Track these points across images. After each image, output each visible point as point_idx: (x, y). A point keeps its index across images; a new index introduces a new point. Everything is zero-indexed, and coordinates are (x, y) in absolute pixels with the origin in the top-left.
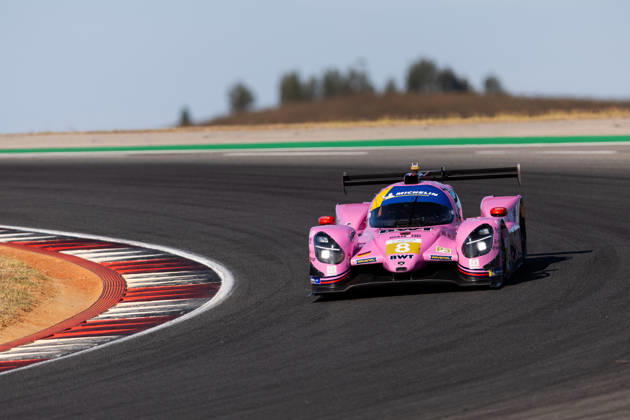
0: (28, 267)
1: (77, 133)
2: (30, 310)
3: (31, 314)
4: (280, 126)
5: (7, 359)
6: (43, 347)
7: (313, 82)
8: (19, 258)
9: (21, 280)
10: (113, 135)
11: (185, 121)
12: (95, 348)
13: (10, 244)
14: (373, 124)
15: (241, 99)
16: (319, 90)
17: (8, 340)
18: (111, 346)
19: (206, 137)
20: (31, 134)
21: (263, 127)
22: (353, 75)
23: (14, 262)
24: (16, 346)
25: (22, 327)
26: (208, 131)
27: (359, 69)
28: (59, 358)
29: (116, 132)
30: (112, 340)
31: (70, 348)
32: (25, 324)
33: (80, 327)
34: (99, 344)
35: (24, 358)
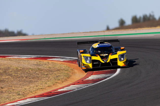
0: (68, 67)
1: (80, 33)
2: (69, 78)
3: (69, 79)
4: (132, 29)
5: (64, 90)
6: (72, 87)
7: (140, 18)
8: (66, 65)
9: (67, 70)
10: (90, 33)
11: (108, 29)
12: (86, 87)
13: (64, 61)
14: (156, 28)
15: (122, 23)
16: (142, 20)
17: (64, 86)
19: (113, 33)
20: (69, 33)
21: (127, 30)
22: (150, 15)
23: (65, 66)
24: (66, 87)
25: (67, 82)
26: (113, 31)
27: (152, 14)
28: (77, 90)
29: (90, 32)
30: (90, 85)
31: (79, 87)
32: (68, 81)
33: (82, 82)
34: (87, 86)
35: (68, 90)
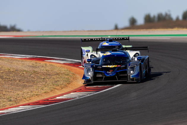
0: (69, 71)
1: (85, 31)
2: (70, 84)
3: (70, 85)
4: (144, 30)
5: (63, 98)
6: (73, 95)
7: (154, 17)
8: (67, 68)
9: (67, 75)
10: (95, 32)
11: (116, 28)
12: (89, 95)
13: (64, 64)
14: (172, 29)
15: (133, 22)
16: (156, 19)
17: (63, 92)
18: (93, 95)
19: (122, 33)
20: (71, 31)
21: (139, 30)
22: (166, 15)
23: (65, 69)
24: (65, 94)
25: (67, 89)
26: (123, 31)
27: (168, 13)
28: (78, 98)
29: (96, 31)
30: (94, 93)
31: (81, 95)
32: (68, 88)
33: (84, 89)
34: (90, 94)
35: (67, 98)
